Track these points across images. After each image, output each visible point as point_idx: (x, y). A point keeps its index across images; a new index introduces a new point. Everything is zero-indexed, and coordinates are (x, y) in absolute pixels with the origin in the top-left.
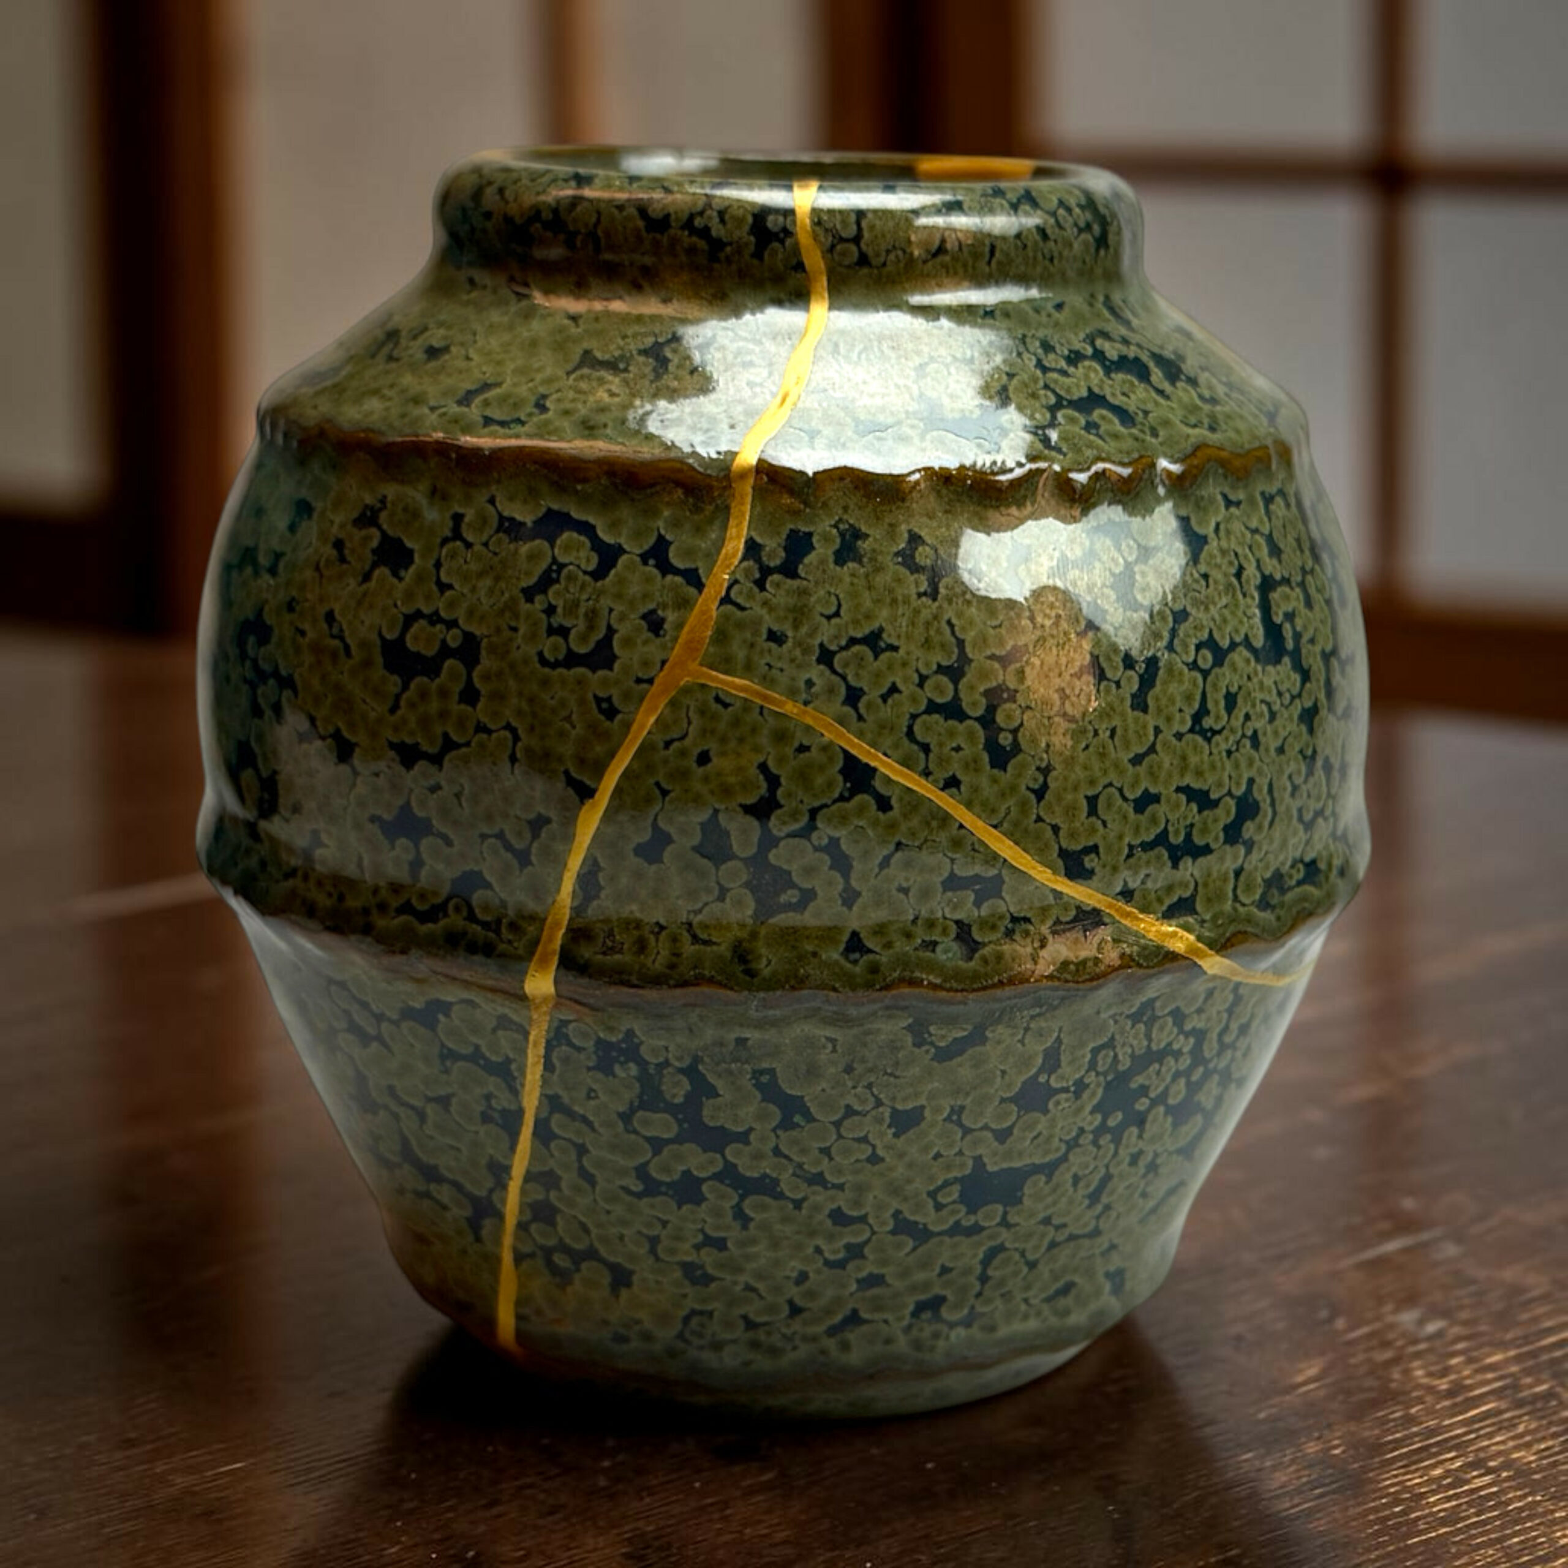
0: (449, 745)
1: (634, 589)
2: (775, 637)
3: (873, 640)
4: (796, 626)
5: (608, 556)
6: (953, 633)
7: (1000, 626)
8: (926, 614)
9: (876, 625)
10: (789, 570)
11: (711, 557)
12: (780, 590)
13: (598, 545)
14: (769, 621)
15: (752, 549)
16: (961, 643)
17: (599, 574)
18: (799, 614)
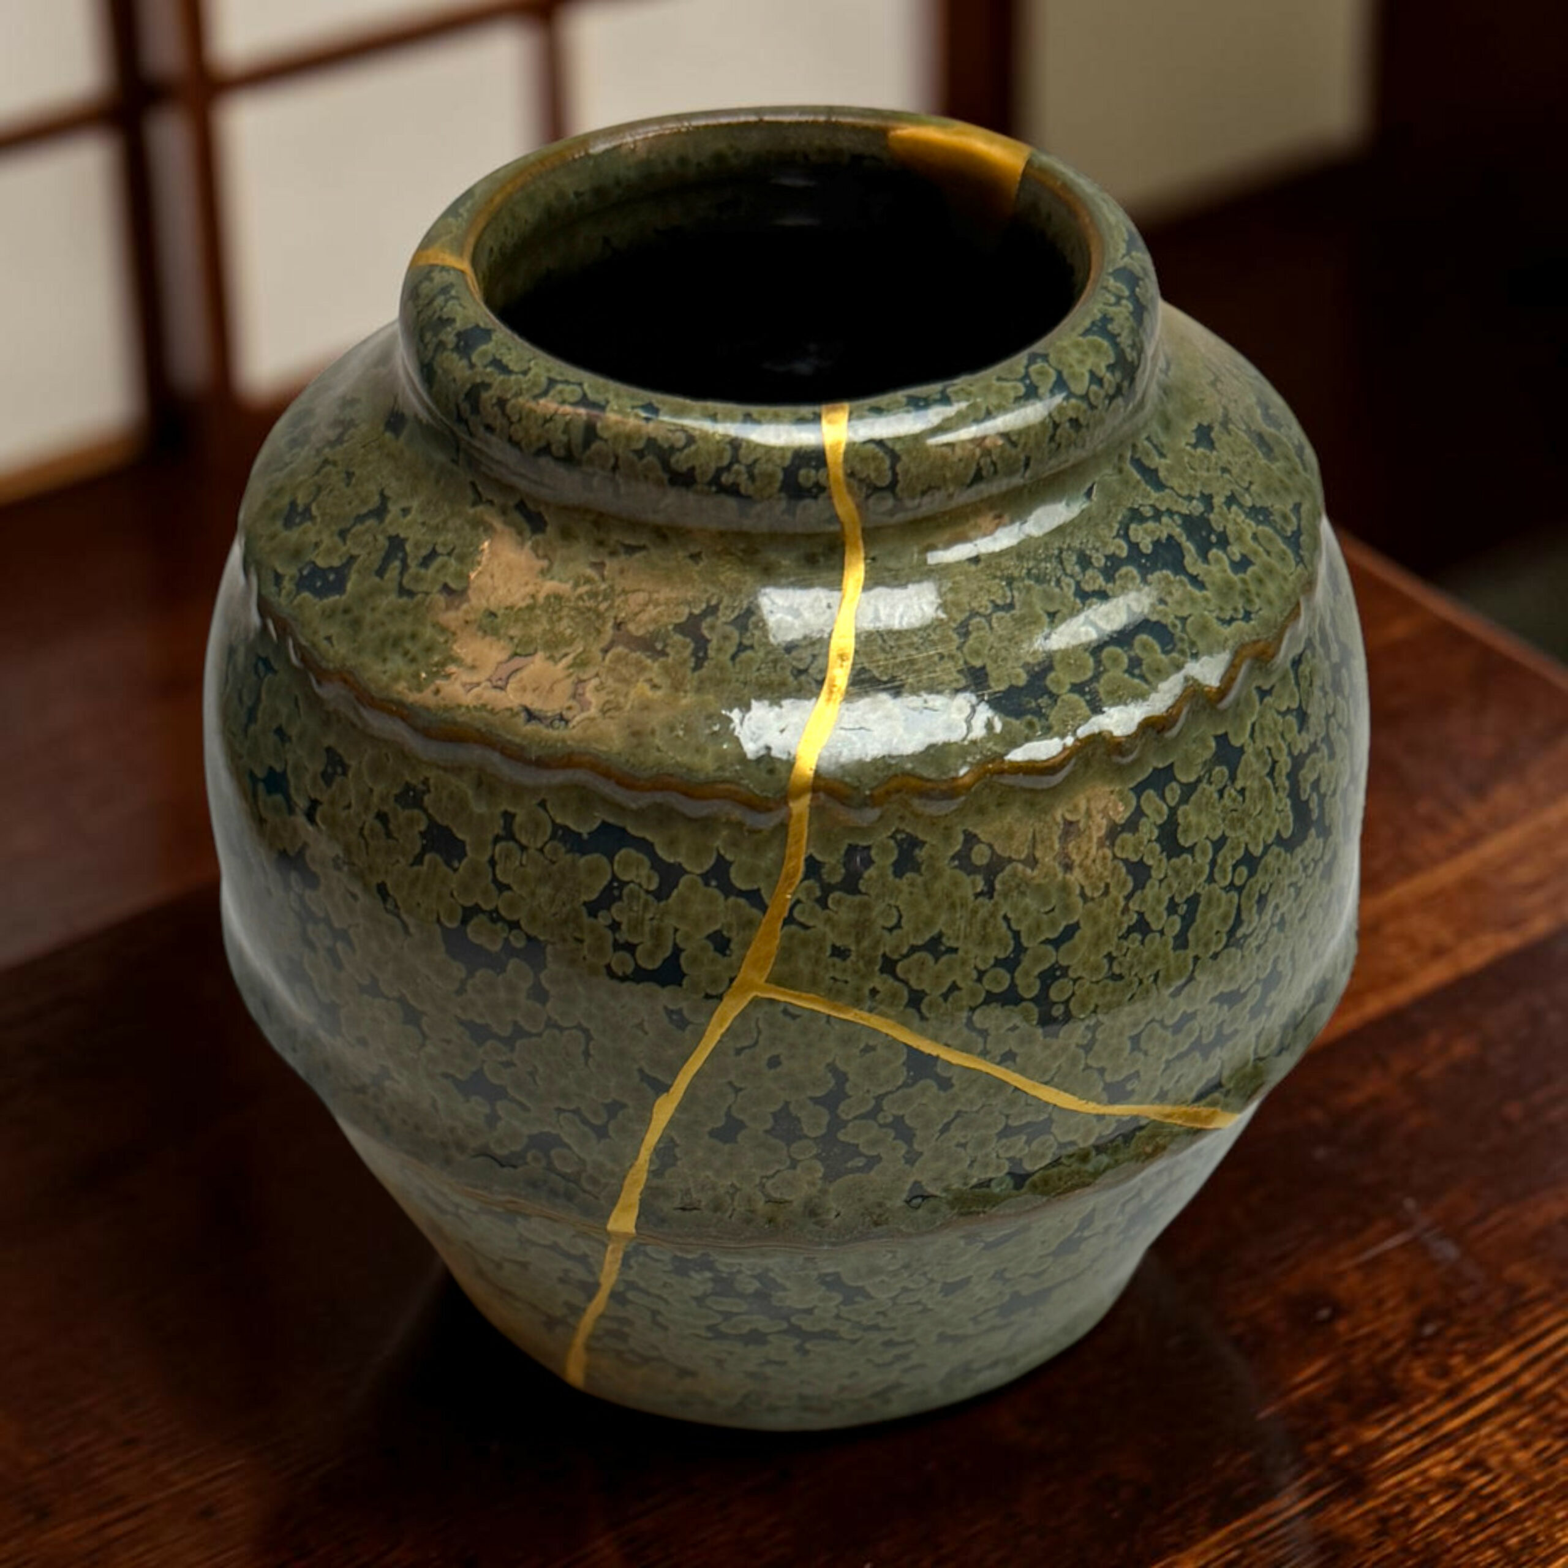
0: (519, 1032)
1: (697, 908)
2: (839, 952)
3: (934, 946)
4: (858, 942)
5: (670, 875)
6: (1009, 927)
7: (1053, 910)
8: (983, 913)
9: (935, 932)
10: (851, 885)
11: (772, 875)
12: (843, 908)
13: (657, 864)
14: (832, 938)
15: (813, 867)
16: (1017, 935)
17: (661, 894)
18: (861, 928)
